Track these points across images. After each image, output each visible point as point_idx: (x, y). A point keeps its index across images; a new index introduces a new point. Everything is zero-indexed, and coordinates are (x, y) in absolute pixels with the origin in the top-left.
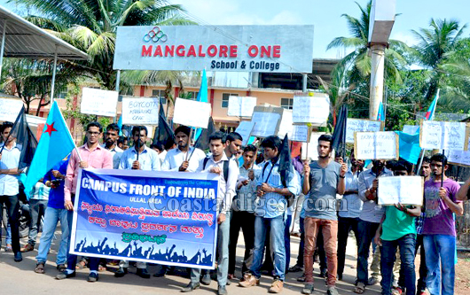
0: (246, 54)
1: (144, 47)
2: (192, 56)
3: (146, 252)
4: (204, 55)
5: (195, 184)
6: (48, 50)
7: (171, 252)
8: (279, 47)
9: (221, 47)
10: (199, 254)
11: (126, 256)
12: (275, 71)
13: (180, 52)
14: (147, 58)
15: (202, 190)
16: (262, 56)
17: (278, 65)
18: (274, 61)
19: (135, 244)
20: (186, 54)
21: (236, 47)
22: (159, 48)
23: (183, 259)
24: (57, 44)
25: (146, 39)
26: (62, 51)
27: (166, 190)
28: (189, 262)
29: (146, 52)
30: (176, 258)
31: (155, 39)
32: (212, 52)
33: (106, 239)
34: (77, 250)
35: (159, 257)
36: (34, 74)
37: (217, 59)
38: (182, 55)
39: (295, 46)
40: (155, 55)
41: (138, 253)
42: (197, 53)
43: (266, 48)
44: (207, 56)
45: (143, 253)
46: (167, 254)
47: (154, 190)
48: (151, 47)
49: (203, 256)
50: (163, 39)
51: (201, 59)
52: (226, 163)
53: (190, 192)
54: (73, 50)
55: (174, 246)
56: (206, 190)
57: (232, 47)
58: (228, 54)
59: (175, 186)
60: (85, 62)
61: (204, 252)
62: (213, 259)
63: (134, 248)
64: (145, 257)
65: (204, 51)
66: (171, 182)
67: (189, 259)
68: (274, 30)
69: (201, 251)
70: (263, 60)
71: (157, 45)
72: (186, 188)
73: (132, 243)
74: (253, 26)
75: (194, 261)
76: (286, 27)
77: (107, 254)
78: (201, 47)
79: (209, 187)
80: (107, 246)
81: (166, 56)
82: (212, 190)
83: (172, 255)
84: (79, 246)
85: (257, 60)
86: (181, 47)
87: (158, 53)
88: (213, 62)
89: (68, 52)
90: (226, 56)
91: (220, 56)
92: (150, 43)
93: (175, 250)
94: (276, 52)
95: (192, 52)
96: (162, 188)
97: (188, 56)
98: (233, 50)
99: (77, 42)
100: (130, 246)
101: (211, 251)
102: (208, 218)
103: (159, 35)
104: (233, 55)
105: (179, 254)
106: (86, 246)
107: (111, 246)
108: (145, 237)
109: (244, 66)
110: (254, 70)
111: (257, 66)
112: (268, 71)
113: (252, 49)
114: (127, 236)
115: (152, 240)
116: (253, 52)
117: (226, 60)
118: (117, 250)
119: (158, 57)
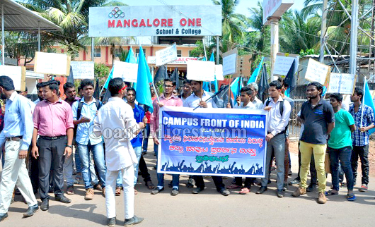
0: (179, 24)
1: (109, 21)
2: (143, 26)
3: (215, 169)
4: (151, 26)
5: (249, 117)
7: (232, 167)
8: (200, 19)
9: (163, 20)
10: (253, 167)
11: (200, 172)
12: (198, 35)
13: (134, 24)
14: (111, 29)
15: (254, 122)
16: (189, 25)
17: (200, 31)
18: (198, 29)
19: (206, 164)
20: (139, 25)
21: (172, 20)
22: (119, 22)
23: (242, 172)
24: (39, 20)
26: (43, 25)
27: (227, 123)
28: (246, 174)
29: (111, 24)
30: (236, 171)
31: (116, 16)
32: (156, 23)
33: (184, 161)
34: (162, 170)
35: (224, 171)
37: (160, 28)
38: (136, 26)
39: (210, 18)
40: (117, 27)
41: (208, 170)
42: (146, 24)
43: (192, 19)
44: (153, 26)
45: (212, 169)
46: (230, 169)
47: (219, 122)
48: (114, 21)
49: (256, 168)
50: (122, 15)
51: (149, 28)
52: (281, 103)
53: (246, 124)
54: (51, 25)
55: (235, 163)
56: (257, 122)
57: (169, 20)
58: (167, 24)
59: (234, 120)
60: (59, 32)
61: (257, 165)
63: (205, 167)
64: (214, 172)
65: (151, 23)
66: (231, 117)
67: (246, 171)
68: (196, 8)
69: (255, 165)
70: (190, 28)
72: (242, 121)
73: (204, 163)
74: (182, 6)
75: (250, 172)
76: (204, 6)
77: (185, 171)
78: (148, 20)
79: (259, 120)
80: (185, 166)
81: (125, 26)
82: (262, 122)
83: (234, 169)
84: (163, 166)
85: (186, 28)
86: (135, 20)
87: (119, 25)
88: (158, 30)
89: (47, 26)
90: (166, 26)
91: (162, 26)
92: (113, 19)
93: (235, 166)
94: (198, 22)
95: (142, 24)
96: (225, 121)
97: (140, 26)
98: (170, 22)
100: (202, 165)
101: (262, 165)
102: (259, 141)
103: (119, 13)
104: (170, 25)
105: (239, 168)
106: (169, 167)
107: (188, 166)
108: (213, 158)
109: (177, 32)
110: (185, 35)
111: (187, 32)
112: (194, 35)
113: (182, 21)
114: (199, 158)
115: (219, 160)
116: (183, 23)
117: (166, 29)
118: (192, 169)
119: (119, 28)
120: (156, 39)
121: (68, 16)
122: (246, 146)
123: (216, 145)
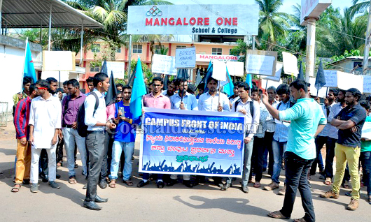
0: (215, 23)
1: (147, 19)
2: (179, 25)
3: (194, 168)
4: (187, 24)
5: (228, 120)
6: (76, 22)
7: (212, 167)
8: (236, 19)
9: (199, 19)
10: (231, 167)
11: (180, 171)
12: (234, 34)
13: (171, 22)
14: (149, 27)
15: (233, 124)
16: (225, 24)
17: (236, 30)
18: (234, 28)
19: (186, 163)
20: (175, 23)
21: (208, 19)
22: (157, 20)
23: (220, 171)
24: (83, 18)
25: (148, 14)
26: (86, 23)
27: (207, 124)
28: (225, 173)
29: (148, 23)
30: (215, 171)
31: (154, 14)
32: (192, 22)
33: (165, 161)
34: (144, 169)
35: (203, 171)
36: (66, 38)
37: (196, 26)
38: (173, 24)
39: (247, 18)
40: (155, 25)
41: (188, 169)
42: (182, 22)
43: (228, 19)
44: (189, 25)
45: (192, 169)
46: (209, 169)
47: (199, 123)
48: (151, 19)
49: (234, 169)
50: (159, 14)
51: (185, 26)
52: (251, 103)
53: (225, 126)
54: (94, 22)
55: (214, 163)
56: (236, 124)
57: (206, 19)
58: (203, 23)
59: (214, 121)
60: (101, 30)
61: (235, 166)
62: (241, 170)
63: (185, 166)
64: (193, 171)
65: (187, 22)
66: (211, 119)
67: (224, 171)
68: (233, 8)
69: (233, 166)
70: (226, 27)
71: (155, 18)
72: (222, 123)
73: (184, 163)
74: (219, 5)
75: (228, 172)
76: (240, 5)
77: (166, 171)
78: (185, 19)
79: (238, 122)
80: (166, 165)
81: (162, 25)
82: (240, 124)
83: (213, 169)
84: (145, 166)
85: (222, 27)
86: (172, 19)
87: (157, 23)
88: (194, 28)
89: (90, 23)
90: (202, 25)
91: (198, 24)
92: (151, 17)
93: (214, 166)
94: (235, 21)
95: (179, 22)
96: (205, 122)
97: (177, 24)
98: (207, 20)
99: (96, 17)
100: (182, 164)
101: (240, 165)
102: (237, 143)
103: (157, 12)
104: (207, 24)
105: (218, 168)
106: (150, 166)
107: (169, 165)
108: (193, 158)
109: (213, 31)
110: (221, 34)
111: (223, 31)
112: (230, 34)
113: (219, 19)
114: (179, 158)
115: (199, 160)
116: (219, 22)
117: (202, 27)
118: (173, 168)
119: (156, 26)
120: (197, 37)
121: (111, 13)
122: (225, 146)
123: (196, 145)
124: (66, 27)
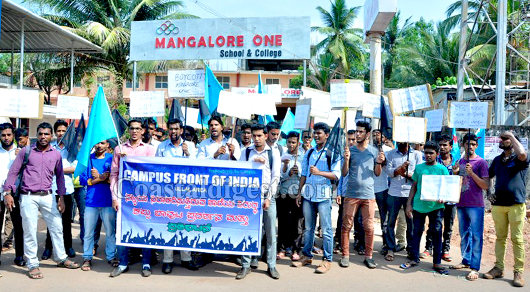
0: (252, 43)
1: (157, 39)
2: (202, 47)
3: (192, 242)
4: (213, 46)
5: (239, 172)
6: (64, 45)
7: (217, 240)
8: (280, 36)
9: (229, 37)
10: (244, 241)
11: (173, 245)
12: (278, 58)
13: (191, 43)
14: (160, 50)
15: (246, 178)
16: (266, 45)
17: (280, 52)
18: (277, 50)
19: (181, 234)
20: (197, 44)
21: (242, 37)
22: (171, 40)
23: (229, 247)
24: (73, 39)
25: (159, 32)
26: (78, 46)
27: (210, 179)
28: (235, 250)
29: (159, 44)
30: (222, 246)
31: (167, 32)
32: (220, 42)
33: (151, 230)
34: (123, 241)
35: (205, 245)
36: (52, 67)
37: (225, 48)
38: (193, 46)
39: (295, 34)
40: (168, 47)
41: (184, 243)
42: (207, 44)
43: (269, 37)
44: (216, 47)
45: (189, 242)
46: (213, 242)
47: (197, 179)
48: (164, 39)
49: (248, 243)
50: (175, 31)
51: (211, 49)
52: (270, 152)
53: (235, 181)
54: (89, 45)
55: (220, 234)
56: (251, 179)
57: (239, 37)
58: (235, 43)
59: (220, 175)
60: (100, 55)
61: (250, 238)
62: (259, 246)
63: (179, 238)
64: (191, 246)
65: (213, 42)
66: (216, 171)
67: (235, 246)
68: (275, 21)
69: (247, 239)
70: (267, 48)
71: (169, 37)
72: (231, 177)
73: (177, 233)
74: (256, 18)
75: (240, 248)
76: (286, 18)
77: (153, 244)
78: (210, 38)
79: (253, 176)
80: (153, 237)
81: (178, 46)
82: (256, 180)
83: (218, 243)
84: (125, 237)
85: (262, 48)
86: (192, 38)
87: (171, 44)
88: (222, 51)
89: (84, 47)
90: (234, 46)
91: (228, 45)
92: (163, 36)
93: (220, 239)
94: (276, 40)
95: (202, 43)
96: (207, 177)
97: (199, 46)
98: (240, 40)
99: (92, 37)
100: (175, 236)
101: (257, 238)
102: (253, 206)
103: (171, 28)
104: (240, 44)
105: (225, 242)
106: (132, 237)
107: (157, 236)
108: (191, 227)
109: (249, 54)
110: (260, 58)
111: (262, 54)
112: (272, 58)
113: (257, 38)
114: (173, 226)
115: (198, 229)
116: (257, 41)
117: (233, 49)
118: (163, 241)
119: (171, 48)
120: (244, 63)
121: (113, 32)
122: (235, 212)
123: (194, 209)
124: (50, 52)
